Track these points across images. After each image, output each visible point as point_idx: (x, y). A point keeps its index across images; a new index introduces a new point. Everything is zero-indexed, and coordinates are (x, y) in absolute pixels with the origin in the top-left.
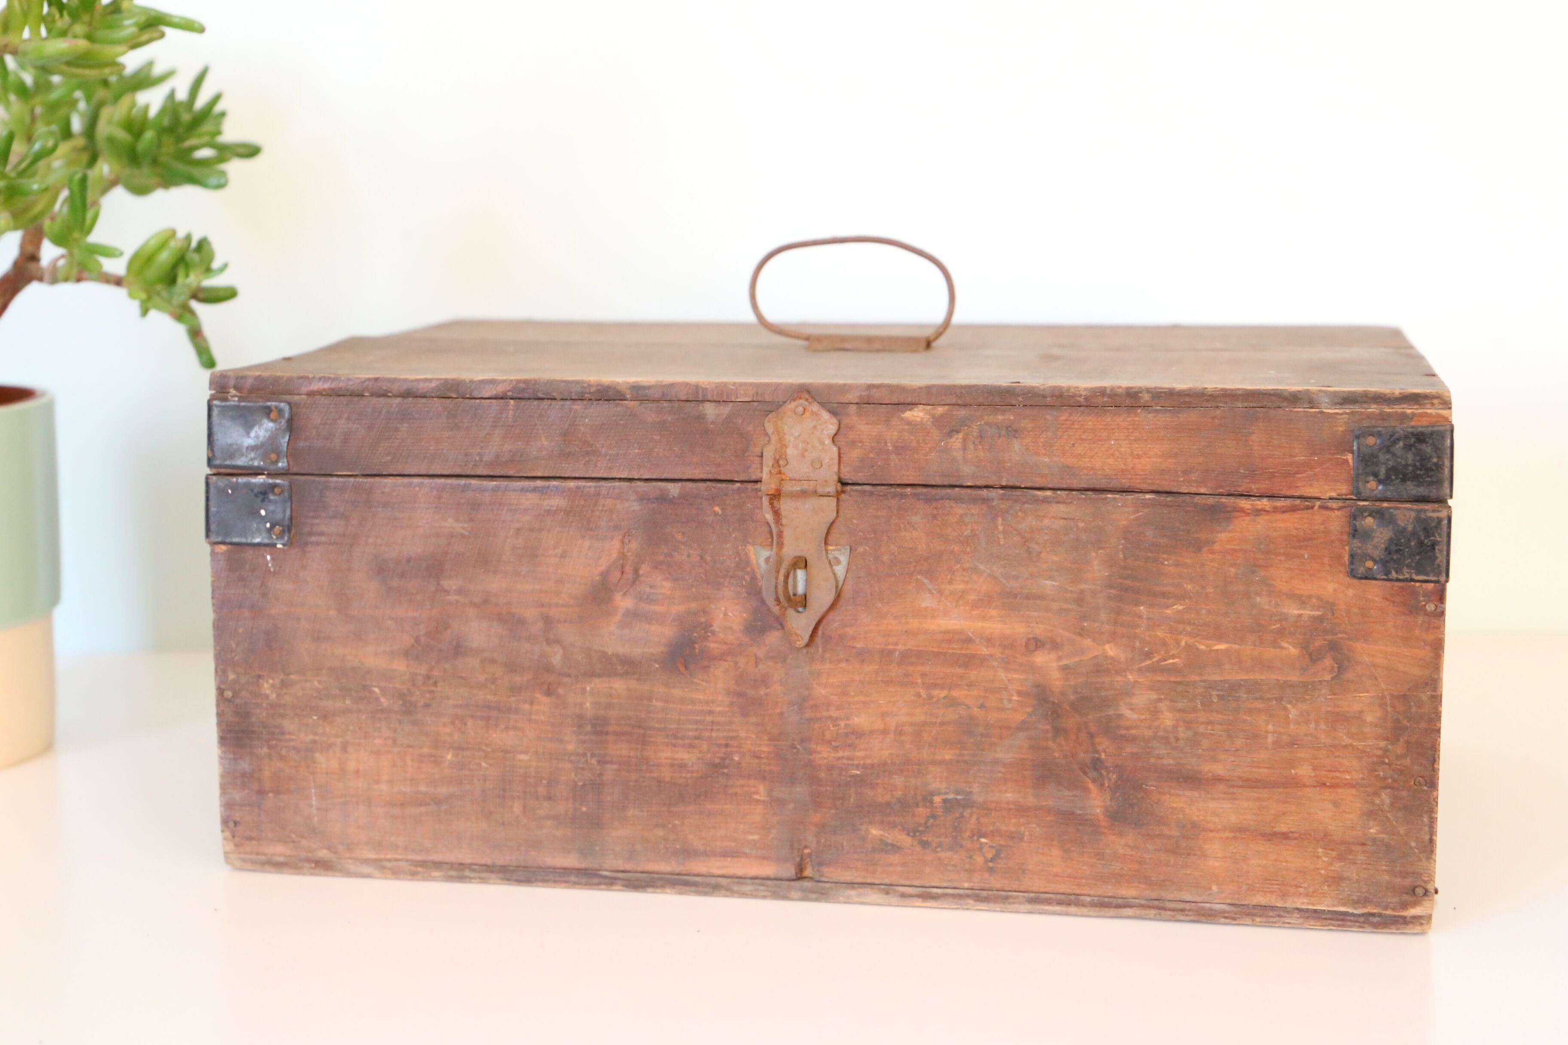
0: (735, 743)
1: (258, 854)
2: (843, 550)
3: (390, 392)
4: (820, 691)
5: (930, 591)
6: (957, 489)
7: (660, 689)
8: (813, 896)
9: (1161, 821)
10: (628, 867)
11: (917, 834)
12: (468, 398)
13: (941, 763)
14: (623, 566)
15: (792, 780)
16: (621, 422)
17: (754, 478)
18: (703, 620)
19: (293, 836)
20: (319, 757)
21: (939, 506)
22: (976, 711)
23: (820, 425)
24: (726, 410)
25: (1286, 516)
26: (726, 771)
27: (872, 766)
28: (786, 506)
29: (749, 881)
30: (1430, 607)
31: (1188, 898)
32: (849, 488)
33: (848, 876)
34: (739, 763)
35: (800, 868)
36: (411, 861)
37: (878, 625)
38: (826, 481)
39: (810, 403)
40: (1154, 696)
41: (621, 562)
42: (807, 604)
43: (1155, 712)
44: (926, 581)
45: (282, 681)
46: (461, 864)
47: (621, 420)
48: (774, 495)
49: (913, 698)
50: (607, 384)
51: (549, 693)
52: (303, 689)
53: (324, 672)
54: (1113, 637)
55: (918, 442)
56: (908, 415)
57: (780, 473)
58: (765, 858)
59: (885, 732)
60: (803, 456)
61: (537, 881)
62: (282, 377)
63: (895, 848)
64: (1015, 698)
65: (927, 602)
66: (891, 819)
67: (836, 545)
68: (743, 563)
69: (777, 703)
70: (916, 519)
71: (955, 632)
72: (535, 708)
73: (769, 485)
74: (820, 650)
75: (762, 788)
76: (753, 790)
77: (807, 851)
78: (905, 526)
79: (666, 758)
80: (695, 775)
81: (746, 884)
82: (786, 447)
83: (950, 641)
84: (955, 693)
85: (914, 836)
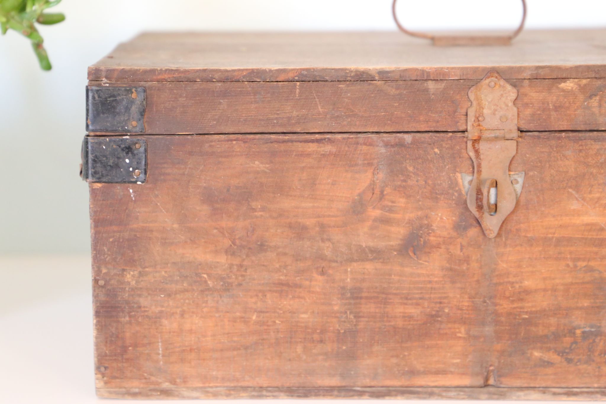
0: (446, 301)
1: (121, 388)
2: (520, 175)
3: (215, 79)
4: (503, 265)
5: (577, 199)
6: (595, 133)
7: (397, 268)
8: (496, 396)
10: (373, 384)
11: (565, 354)
12: (268, 82)
13: (581, 308)
14: (373, 189)
15: (483, 323)
16: (372, 95)
17: (461, 129)
18: (426, 222)
19: (145, 374)
20: (165, 322)
21: (583, 144)
23: (506, 93)
24: (441, 86)
26: (439, 319)
27: (536, 312)
28: (483, 146)
29: (453, 389)
32: (524, 134)
33: (518, 383)
34: (448, 314)
35: (487, 379)
36: (227, 387)
37: (542, 222)
38: (511, 130)
39: (499, 80)
41: (372, 186)
42: (498, 210)
44: (574, 192)
45: (140, 272)
46: (261, 387)
47: (372, 94)
48: (475, 140)
49: (564, 268)
50: (362, 70)
51: (323, 273)
52: (154, 277)
53: (169, 265)
55: (570, 103)
56: (563, 85)
57: (479, 125)
58: (463, 374)
59: (545, 290)
60: (494, 114)
61: (311, 396)
62: (140, 70)
63: (549, 364)
65: (575, 205)
66: (549, 345)
67: (515, 171)
68: (454, 184)
69: (474, 274)
70: (569, 153)
71: (592, 224)
72: (313, 283)
73: (472, 133)
74: (504, 239)
75: (463, 330)
76: (457, 330)
77: (491, 368)
78: (561, 158)
79: (400, 313)
80: (419, 322)
81: (451, 391)
82: (483, 109)
83: (590, 230)
84: (592, 264)
85: (562, 356)
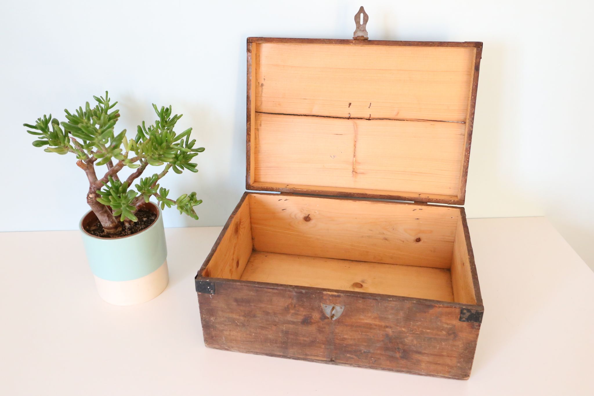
0: (317, 338)
1: (213, 346)
2: (343, 306)
4: (337, 331)
5: (363, 315)
7: (300, 327)
8: (334, 364)
9: (412, 359)
10: (293, 356)
13: (363, 345)
15: (330, 345)
18: (310, 316)
19: (220, 344)
20: (225, 332)
21: (366, 299)
22: (372, 337)
25: (446, 308)
26: (315, 342)
27: (348, 344)
29: (321, 360)
30: (477, 327)
31: (417, 372)
33: (342, 362)
34: (318, 341)
35: (332, 359)
36: (246, 350)
37: (351, 320)
40: (412, 338)
41: (291, 303)
43: (412, 341)
44: (362, 313)
45: (215, 318)
46: (257, 352)
49: (358, 333)
51: (275, 325)
52: (220, 320)
53: (224, 317)
54: (404, 327)
58: (324, 357)
59: (351, 339)
61: (274, 356)
63: (353, 358)
64: (381, 336)
65: (362, 317)
66: (352, 353)
68: (320, 306)
69: (327, 332)
70: (360, 302)
71: (368, 323)
72: (272, 328)
74: (337, 324)
75: (323, 346)
76: (321, 346)
77: (333, 357)
79: (302, 339)
80: (308, 342)
81: (319, 361)
84: (367, 333)
85: (357, 356)
